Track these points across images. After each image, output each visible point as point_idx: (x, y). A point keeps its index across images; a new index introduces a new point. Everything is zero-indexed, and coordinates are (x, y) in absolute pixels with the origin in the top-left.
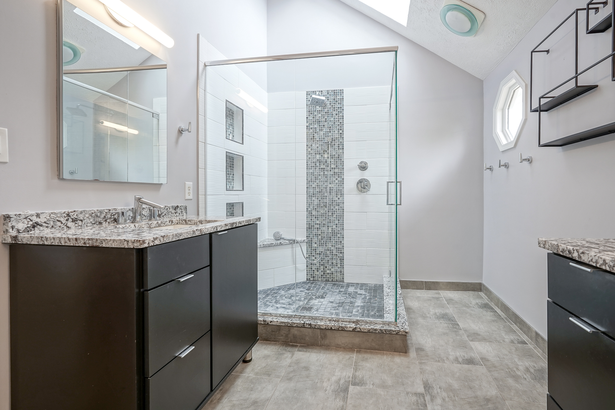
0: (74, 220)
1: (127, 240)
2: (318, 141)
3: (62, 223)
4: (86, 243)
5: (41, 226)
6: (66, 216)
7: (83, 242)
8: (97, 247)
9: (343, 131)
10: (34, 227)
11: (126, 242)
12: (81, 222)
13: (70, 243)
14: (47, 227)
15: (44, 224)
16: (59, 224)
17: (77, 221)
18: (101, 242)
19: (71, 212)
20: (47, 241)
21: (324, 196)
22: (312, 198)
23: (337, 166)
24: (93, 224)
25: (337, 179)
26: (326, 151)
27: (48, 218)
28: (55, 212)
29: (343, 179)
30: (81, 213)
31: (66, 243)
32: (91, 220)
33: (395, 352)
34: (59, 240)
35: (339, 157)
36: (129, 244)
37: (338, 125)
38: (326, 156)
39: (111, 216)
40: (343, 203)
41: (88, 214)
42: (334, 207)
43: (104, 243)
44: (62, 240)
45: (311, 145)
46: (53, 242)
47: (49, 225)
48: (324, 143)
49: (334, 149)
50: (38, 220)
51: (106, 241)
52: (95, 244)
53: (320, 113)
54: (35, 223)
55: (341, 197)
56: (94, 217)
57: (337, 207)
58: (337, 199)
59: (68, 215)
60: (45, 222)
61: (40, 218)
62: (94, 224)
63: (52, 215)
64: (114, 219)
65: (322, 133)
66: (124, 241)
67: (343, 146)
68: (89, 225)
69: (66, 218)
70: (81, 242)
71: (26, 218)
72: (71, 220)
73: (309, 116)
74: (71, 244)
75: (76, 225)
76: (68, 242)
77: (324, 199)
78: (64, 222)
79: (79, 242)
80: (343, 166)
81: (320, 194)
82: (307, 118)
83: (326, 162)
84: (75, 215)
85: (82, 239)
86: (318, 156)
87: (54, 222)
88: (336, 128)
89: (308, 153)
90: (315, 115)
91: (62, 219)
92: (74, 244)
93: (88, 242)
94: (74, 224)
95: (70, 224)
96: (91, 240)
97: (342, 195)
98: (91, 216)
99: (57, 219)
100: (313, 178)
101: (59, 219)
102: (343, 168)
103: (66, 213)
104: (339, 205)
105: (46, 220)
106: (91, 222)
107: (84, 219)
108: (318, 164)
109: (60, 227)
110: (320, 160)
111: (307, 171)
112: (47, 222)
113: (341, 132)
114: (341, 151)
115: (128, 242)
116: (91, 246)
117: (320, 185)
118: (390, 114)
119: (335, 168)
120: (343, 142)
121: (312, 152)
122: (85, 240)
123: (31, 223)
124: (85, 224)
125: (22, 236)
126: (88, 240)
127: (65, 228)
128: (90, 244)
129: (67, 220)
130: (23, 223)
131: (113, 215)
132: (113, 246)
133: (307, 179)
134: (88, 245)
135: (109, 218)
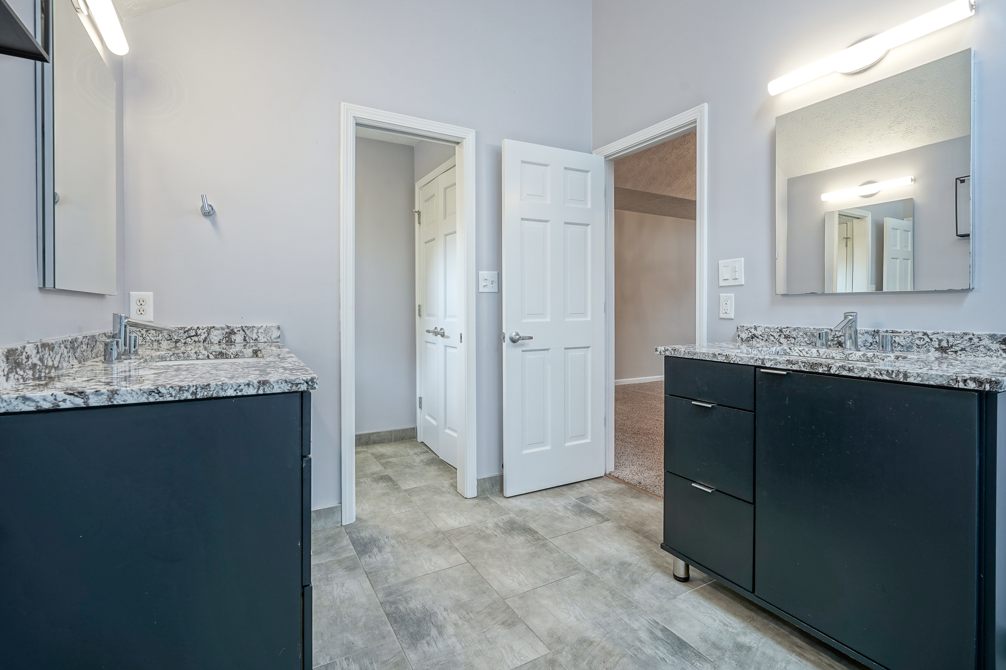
0: (787, 337)
3: (775, 338)
5: (758, 338)
6: (778, 331)
10: (752, 338)
12: (794, 339)
14: (762, 340)
15: (760, 337)
16: (772, 338)
17: (789, 338)
19: (784, 328)
24: (808, 344)
27: (763, 331)
28: (769, 326)
30: (794, 330)
32: (806, 339)
39: (834, 337)
41: (802, 332)
47: (764, 339)
50: (755, 332)
54: (753, 334)
56: (809, 337)
59: (781, 330)
60: (761, 335)
61: (757, 331)
62: (810, 344)
63: (766, 329)
64: (838, 343)
68: (802, 344)
69: (779, 334)
71: (747, 330)
72: (784, 336)
75: (789, 342)
78: (776, 337)
84: (788, 331)
87: (768, 336)
91: (775, 334)
94: (786, 340)
95: (782, 340)
98: (806, 334)
99: (771, 333)
101: (772, 334)
103: (779, 328)
105: (761, 333)
106: (805, 342)
107: (798, 337)
109: (773, 341)
112: (762, 335)
123: (750, 334)
124: (798, 342)
127: (778, 343)
129: (780, 336)
130: (745, 333)
131: (837, 337)
135: (830, 339)
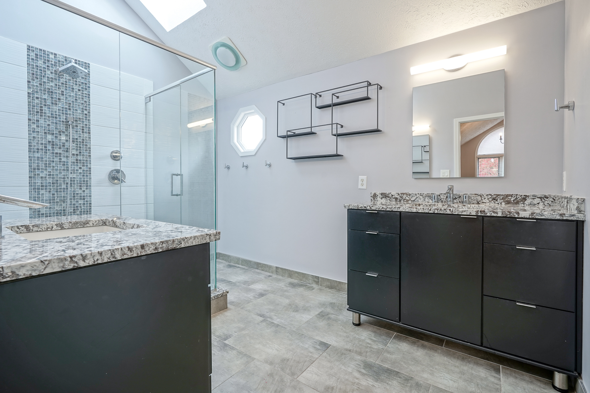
1: (210, 234)
2: (49, 117)
4: (158, 248)
7: (153, 247)
8: (174, 250)
9: (89, 112)
11: (208, 237)
13: (132, 253)
18: (180, 242)
20: (84, 260)
21: (60, 189)
22: (39, 192)
23: (80, 152)
25: (80, 168)
26: (63, 132)
29: (90, 168)
31: (125, 256)
33: (220, 311)
34: (112, 254)
35: (83, 142)
36: (211, 238)
37: (82, 104)
38: (63, 138)
40: (90, 196)
42: (77, 202)
43: (183, 243)
44: (116, 253)
45: (38, 121)
46: (97, 260)
48: (60, 121)
49: (77, 131)
51: (186, 240)
52: (171, 247)
53: (52, 81)
55: (87, 189)
57: (81, 202)
58: (80, 191)
65: (55, 108)
66: (206, 235)
67: (89, 130)
70: (151, 249)
73: (33, 80)
74: (133, 255)
76: (129, 253)
77: (61, 192)
79: (147, 249)
80: (90, 153)
81: (53, 186)
82: (29, 82)
83: (63, 146)
85: (152, 244)
86: (49, 137)
88: (79, 106)
89: (32, 131)
90: (44, 82)
92: (138, 254)
93: (161, 246)
96: (165, 243)
97: (88, 187)
100: (42, 165)
102: (90, 156)
104: (84, 199)
108: (49, 147)
110: (53, 142)
111: (29, 155)
113: (85, 112)
114: (86, 135)
115: (211, 235)
116: (165, 250)
117: (53, 175)
118: (146, 107)
119: (77, 155)
120: (90, 125)
121: (39, 129)
122: (157, 245)
125: (15, 266)
126: (161, 243)
128: (164, 248)
132: (194, 244)
133: (30, 166)
134: (160, 250)
